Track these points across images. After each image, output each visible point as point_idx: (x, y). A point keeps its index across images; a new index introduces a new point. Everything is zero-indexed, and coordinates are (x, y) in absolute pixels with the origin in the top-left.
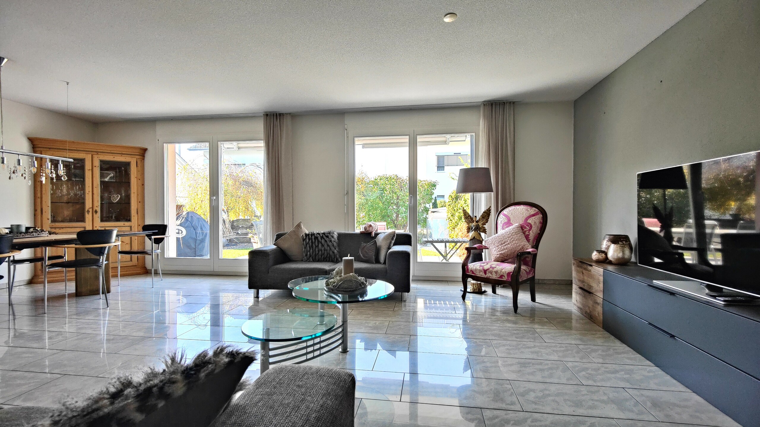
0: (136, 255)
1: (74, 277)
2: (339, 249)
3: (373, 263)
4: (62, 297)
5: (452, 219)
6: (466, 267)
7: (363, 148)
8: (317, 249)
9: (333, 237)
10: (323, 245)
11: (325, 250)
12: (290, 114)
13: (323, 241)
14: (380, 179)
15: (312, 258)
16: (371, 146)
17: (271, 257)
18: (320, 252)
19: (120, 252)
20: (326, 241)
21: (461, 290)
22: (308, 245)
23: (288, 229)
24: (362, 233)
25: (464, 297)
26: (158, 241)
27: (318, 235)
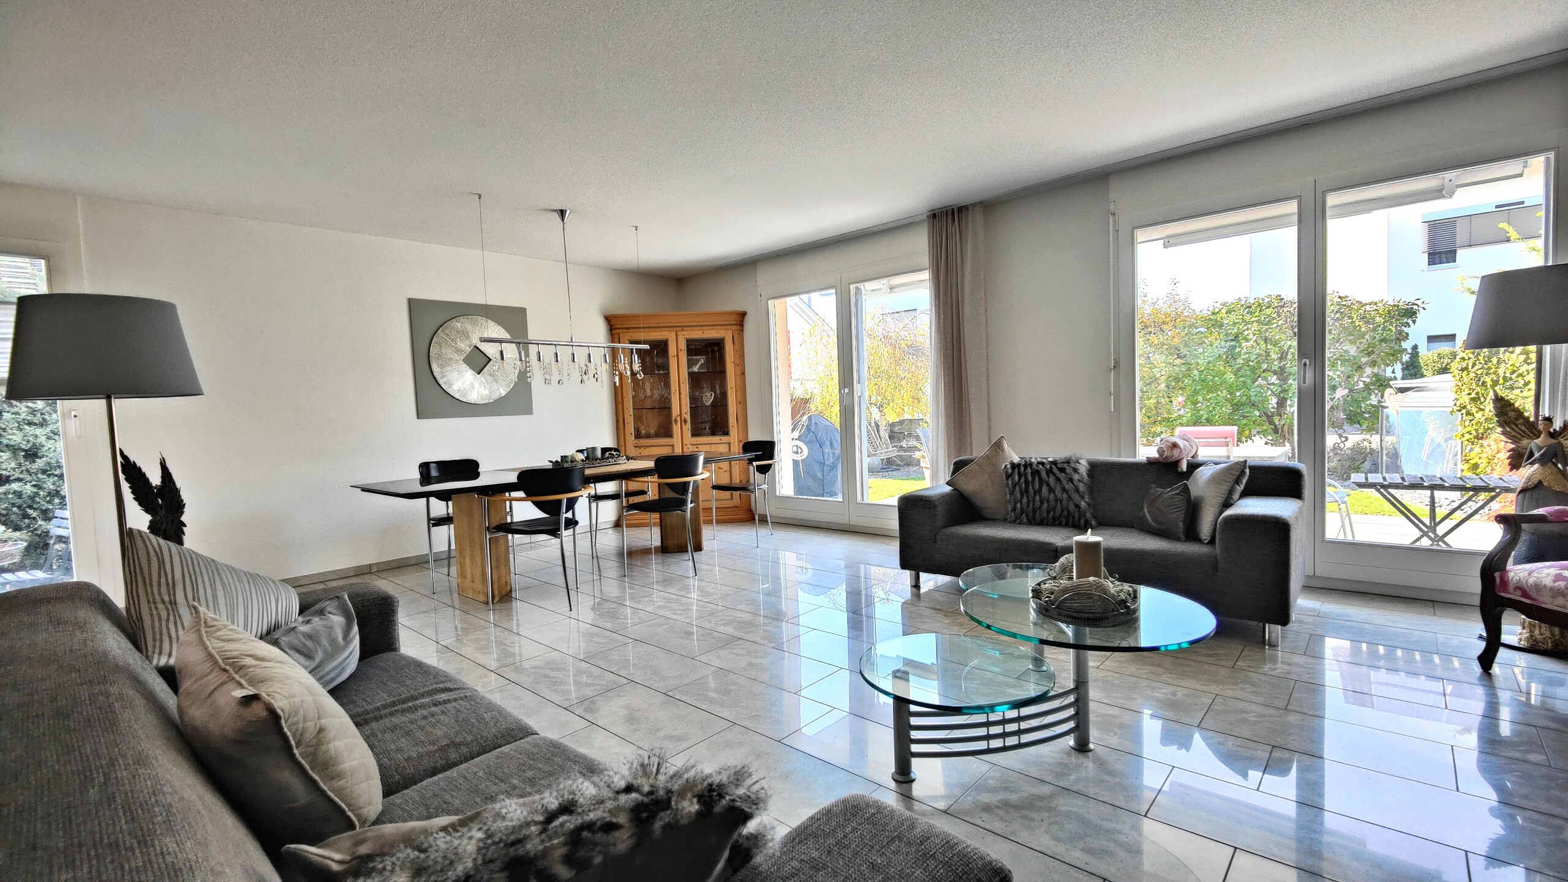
0: (738, 493)
1: (659, 520)
2: (1093, 498)
3: (1178, 539)
4: (646, 552)
5: (1474, 410)
6: (1497, 574)
7: (1165, 246)
8: (1037, 498)
9: (1075, 470)
10: (1051, 490)
11: (1056, 501)
12: (981, 203)
13: (1052, 480)
14: (1229, 312)
15: (1027, 516)
16: (1190, 237)
17: (940, 509)
18: (1045, 505)
19: (714, 487)
20: (1058, 480)
21: (1481, 637)
22: (1017, 489)
23: (978, 450)
24: (1151, 463)
25: (1486, 660)
26: (764, 470)
27: (1041, 466)
